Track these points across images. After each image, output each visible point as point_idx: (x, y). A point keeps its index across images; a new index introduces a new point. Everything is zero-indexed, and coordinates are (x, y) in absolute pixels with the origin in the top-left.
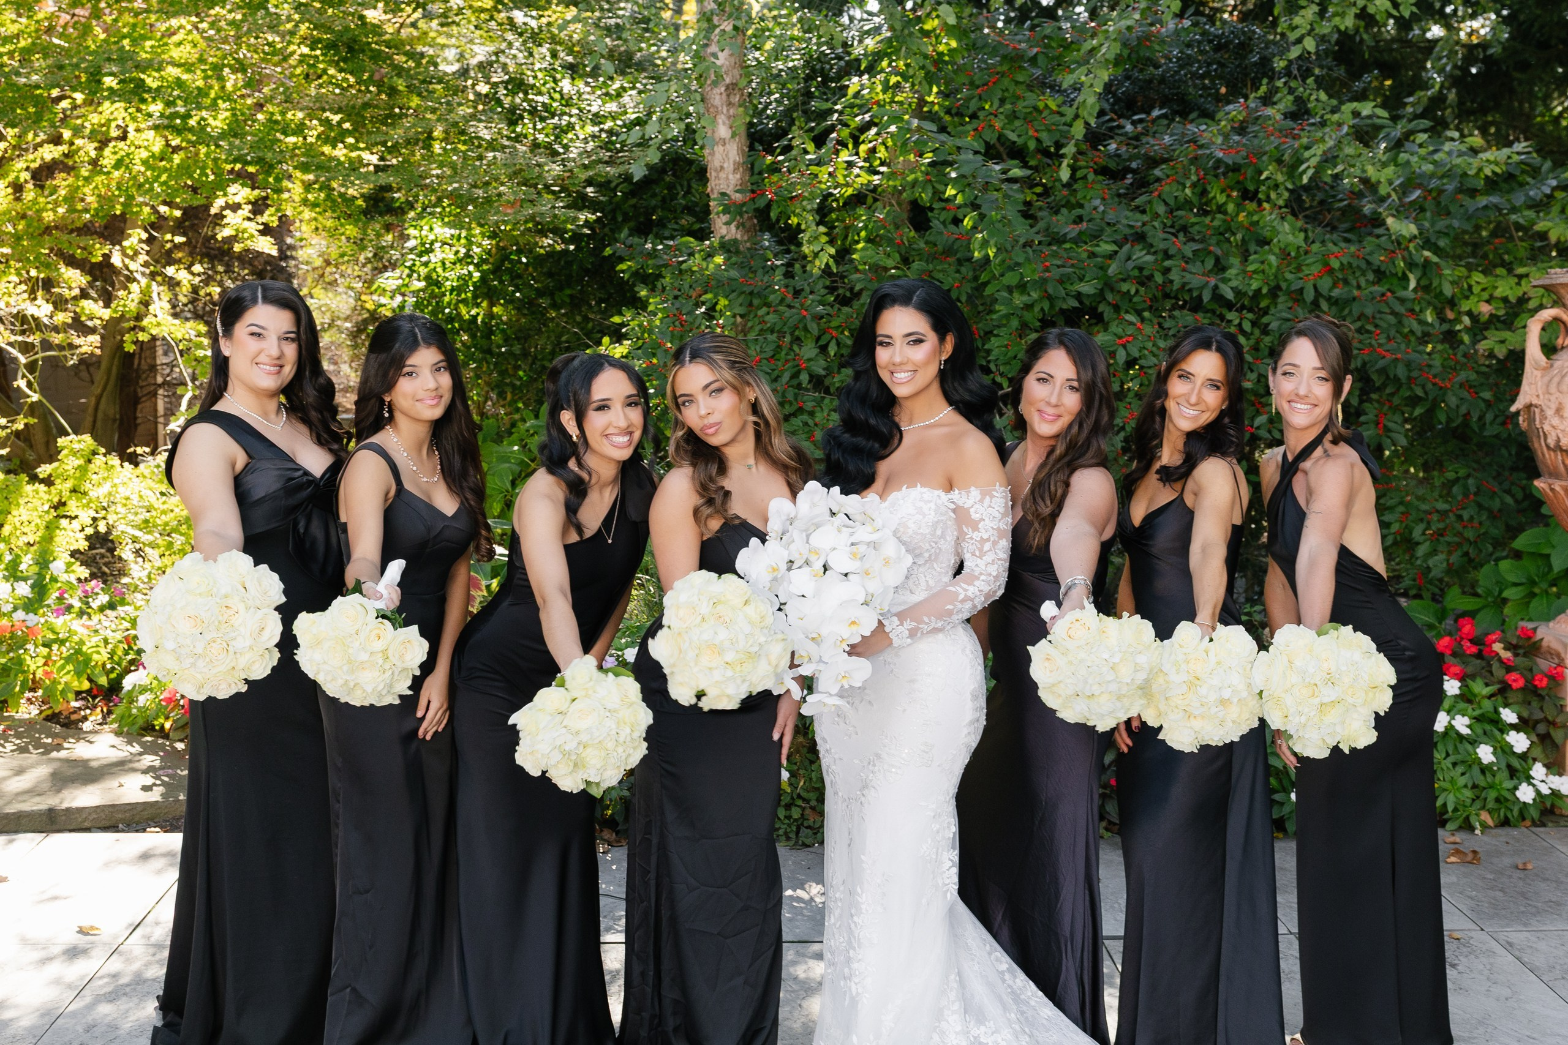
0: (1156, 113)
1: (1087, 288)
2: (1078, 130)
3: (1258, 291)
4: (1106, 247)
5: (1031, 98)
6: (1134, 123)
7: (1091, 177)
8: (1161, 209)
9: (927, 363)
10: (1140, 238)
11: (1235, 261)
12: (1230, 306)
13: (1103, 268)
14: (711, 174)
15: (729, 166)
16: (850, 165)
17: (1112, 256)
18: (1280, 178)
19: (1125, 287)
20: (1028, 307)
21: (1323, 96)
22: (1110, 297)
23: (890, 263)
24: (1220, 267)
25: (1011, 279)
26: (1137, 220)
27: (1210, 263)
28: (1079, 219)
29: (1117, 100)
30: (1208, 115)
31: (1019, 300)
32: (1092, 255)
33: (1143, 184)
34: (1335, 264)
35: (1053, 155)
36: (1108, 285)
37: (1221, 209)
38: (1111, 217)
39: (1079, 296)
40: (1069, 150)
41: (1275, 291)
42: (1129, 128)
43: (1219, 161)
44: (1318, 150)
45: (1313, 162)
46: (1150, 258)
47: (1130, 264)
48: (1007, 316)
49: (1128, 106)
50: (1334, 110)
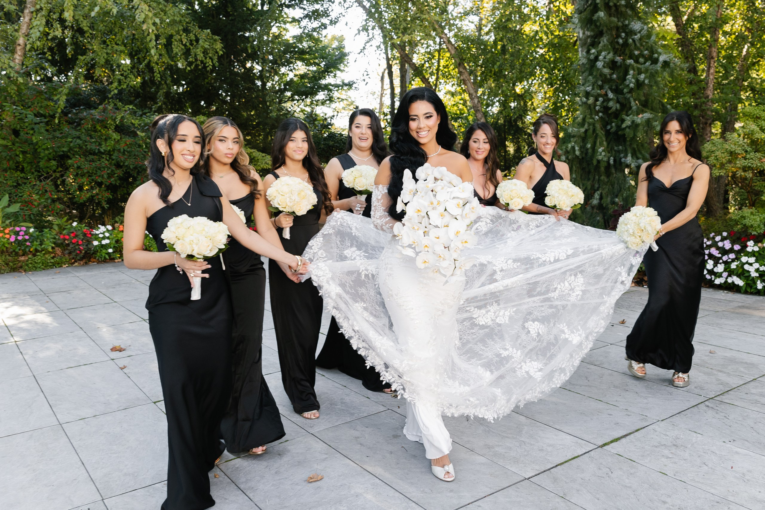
0: (82, 107)
2: (59, 111)
3: (110, 150)
4: (70, 140)
5: (46, 103)
6: (76, 110)
7: (64, 123)
8: (84, 131)
9: (434, 126)
10: (79, 138)
11: (103, 143)
12: (103, 153)
13: (69, 145)
17: (71, 142)
18: (112, 123)
19: (75, 150)
20: (50, 154)
21: (120, 104)
22: (72, 152)
23: (9, 144)
24: (100, 145)
25: (44, 147)
26: (78, 133)
27: (97, 144)
28: (61, 133)
29: (71, 104)
30: (96, 108)
31: (47, 152)
32: (66, 142)
33: (79, 124)
34: (128, 143)
35: (53, 117)
36: (70, 149)
37: (100, 131)
38: (70, 132)
39: (63, 151)
40: (57, 115)
41: (114, 150)
42: (74, 111)
43: (98, 119)
44: (120, 116)
45: (119, 119)
46: (81, 142)
47: (76, 143)
48: (44, 157)
49: (73, 106)
50: (124, 107)
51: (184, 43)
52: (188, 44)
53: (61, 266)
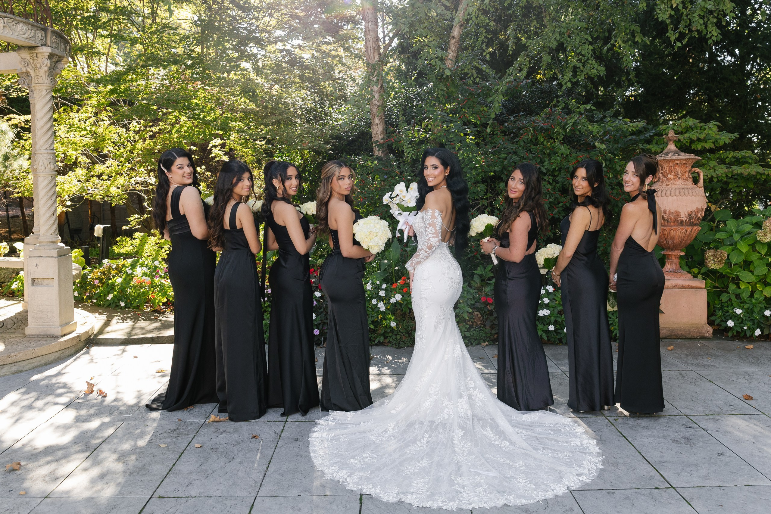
0: (521, 114)
1: (497, 169)
2: (493, 116)
3: (555, 169)
4: (504, 156)
5: (478, 107)
6: (514, 117)
7: (499, 133)
8: (522, 144)
9: (438, 175)
10: (515, 153)
11: (546, 159)
12: (545, 174)
13: (503, 162)
14: (374, 136)
15: (379, 133)
16: (419, 130)
17: (505, 158)
18: (561, 131)
20: (478, 175)
22: (505, 172)
24: (542, 162)
26: (514, 147)
27: (538, 161)
28: (495, 147)
29: (508, 110)
30: (538, 114)
31: (474, 172)
32: (499, 158)
33: (516, 135)
34: (580, 159)
35: (485, 125)
37: (542, 143)
38: (505, 146)
40: (490, 122)
41: (560, 170)
42: (512, 118)
43: (542, 127)
44: (573, 121)
45: (571, 124)
46: (518, 158)
47: (511, 161)
48: (471, 178)
49: (511, 112)
50: (578, 108)
51: (674, 6)
52: (680, 7)
53: (479, 344)
